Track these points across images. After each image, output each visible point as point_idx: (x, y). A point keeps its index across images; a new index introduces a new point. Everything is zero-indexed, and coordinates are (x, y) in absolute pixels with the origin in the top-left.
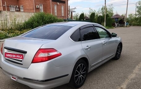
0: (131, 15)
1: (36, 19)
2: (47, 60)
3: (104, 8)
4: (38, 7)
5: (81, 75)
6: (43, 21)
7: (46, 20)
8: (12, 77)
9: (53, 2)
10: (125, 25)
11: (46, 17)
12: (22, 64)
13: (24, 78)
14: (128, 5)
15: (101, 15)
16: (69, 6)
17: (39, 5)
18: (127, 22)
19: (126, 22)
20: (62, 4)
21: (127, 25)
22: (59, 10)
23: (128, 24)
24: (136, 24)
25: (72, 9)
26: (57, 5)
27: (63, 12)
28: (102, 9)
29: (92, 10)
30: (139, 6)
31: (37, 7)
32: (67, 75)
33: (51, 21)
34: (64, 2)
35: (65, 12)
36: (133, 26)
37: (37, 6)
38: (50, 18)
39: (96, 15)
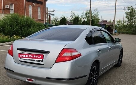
0: (119, 21)
1: (9, 21)
2: (70, 59)
3: (89, 13)
4: (8, 7)
5: (94, 78)
6: (17, 25)
7: (22, 23)
8: (28, 80)
9: (27, 2)
10: (114, 33)
11: (21, 20)
12: (43, 65)
13: (46, 78)
14: (116, 11)
15: (86, 20)
16: (47, 8)
17: (9, 5)
18: (116, 29)
19: (114, 30)
20: (38, 5)
21: (115, 33)
22: (35, 12)
23: (117, 32)
24: (125, 32)
25: (50, 12)
26: (33, 6)
27: (39, 14)
28: (86, 13)
29: (74, 13)
30: (128, 11)
31: (6, 7)
32: (86, 76)
33: (28, 24)
34: (41, 3)
35: (42, 15)
36: (122, 34)
37: (6, 5)
38: (27, 22)
39: (79, 20)
